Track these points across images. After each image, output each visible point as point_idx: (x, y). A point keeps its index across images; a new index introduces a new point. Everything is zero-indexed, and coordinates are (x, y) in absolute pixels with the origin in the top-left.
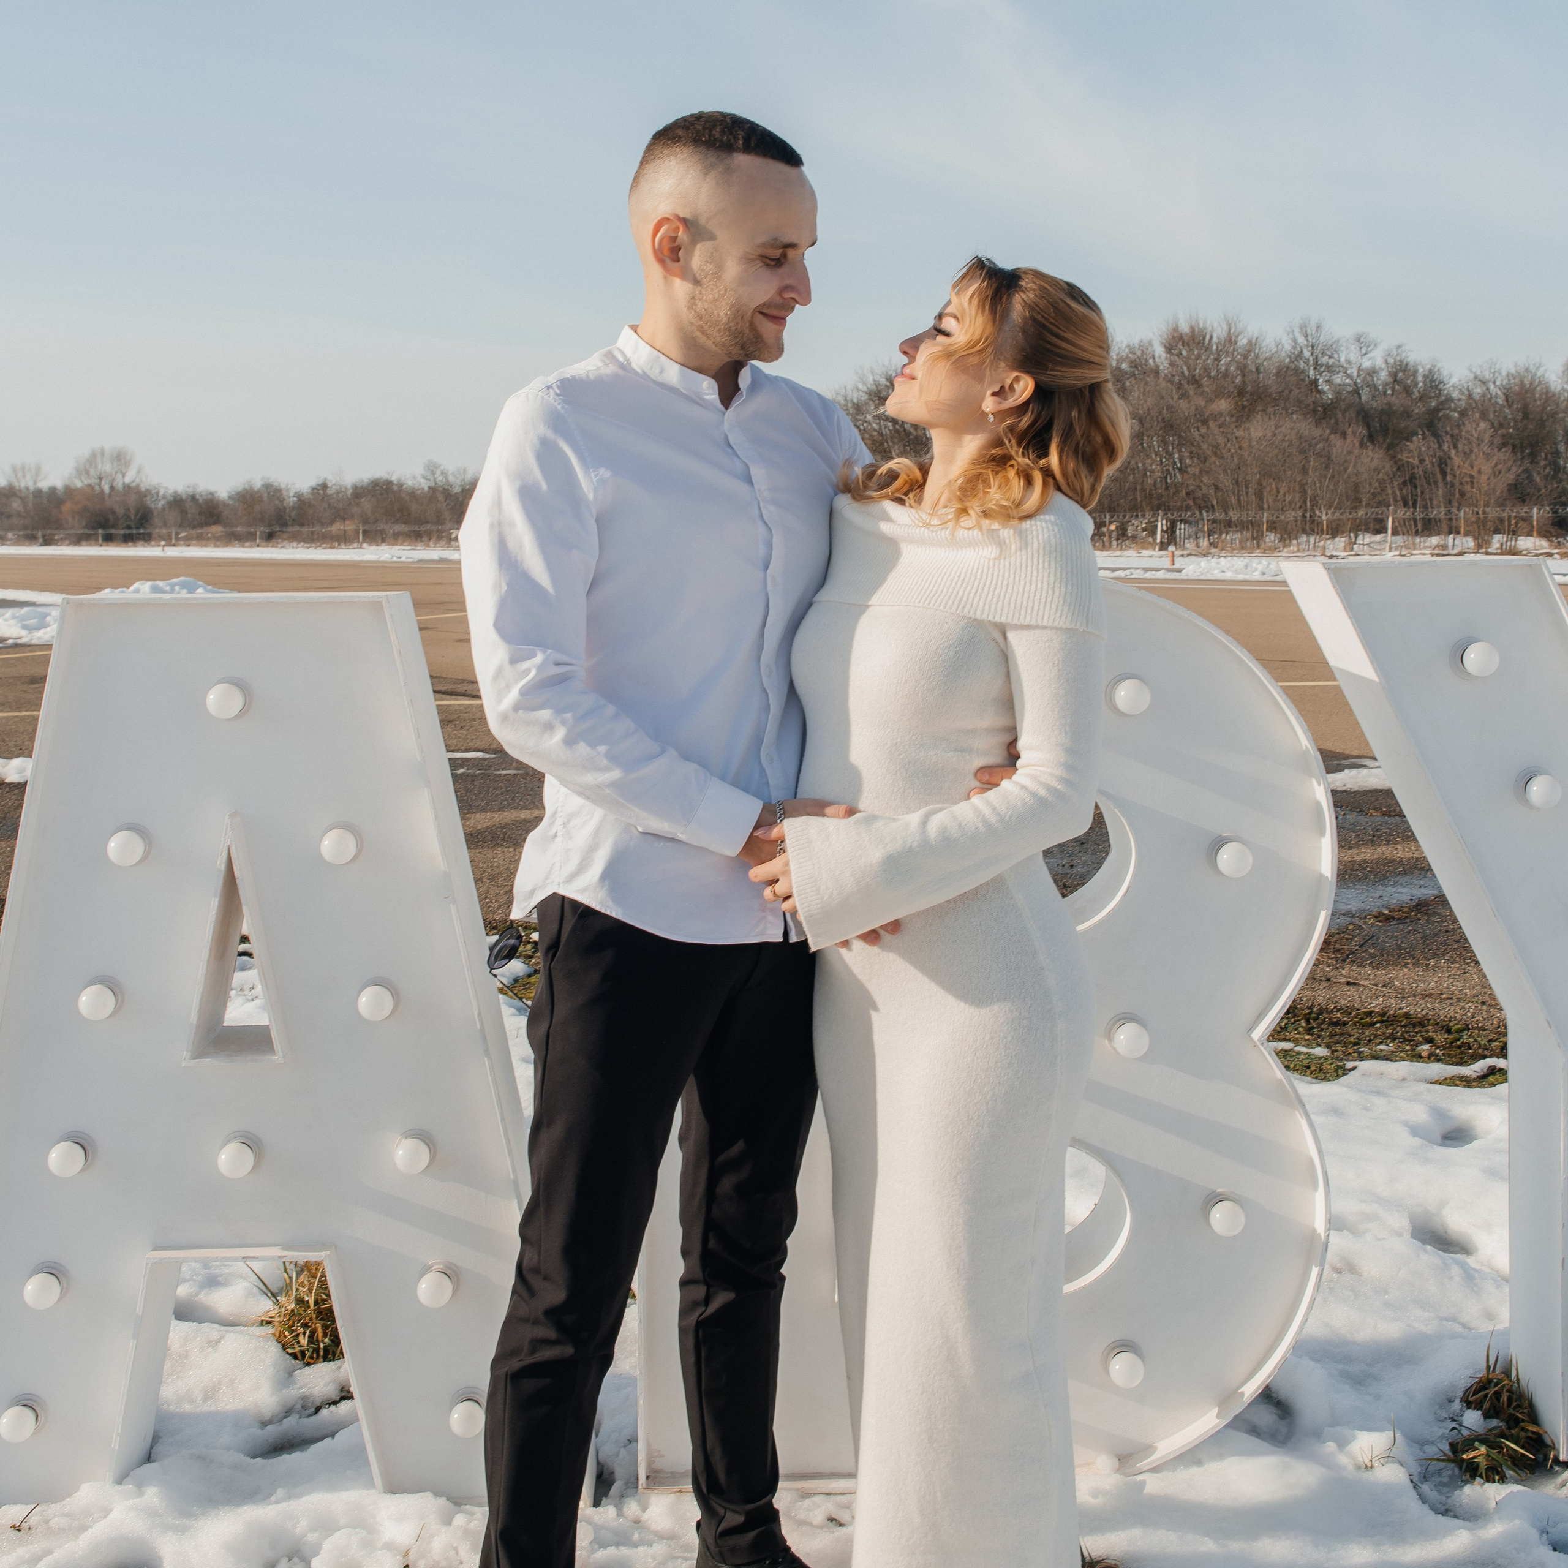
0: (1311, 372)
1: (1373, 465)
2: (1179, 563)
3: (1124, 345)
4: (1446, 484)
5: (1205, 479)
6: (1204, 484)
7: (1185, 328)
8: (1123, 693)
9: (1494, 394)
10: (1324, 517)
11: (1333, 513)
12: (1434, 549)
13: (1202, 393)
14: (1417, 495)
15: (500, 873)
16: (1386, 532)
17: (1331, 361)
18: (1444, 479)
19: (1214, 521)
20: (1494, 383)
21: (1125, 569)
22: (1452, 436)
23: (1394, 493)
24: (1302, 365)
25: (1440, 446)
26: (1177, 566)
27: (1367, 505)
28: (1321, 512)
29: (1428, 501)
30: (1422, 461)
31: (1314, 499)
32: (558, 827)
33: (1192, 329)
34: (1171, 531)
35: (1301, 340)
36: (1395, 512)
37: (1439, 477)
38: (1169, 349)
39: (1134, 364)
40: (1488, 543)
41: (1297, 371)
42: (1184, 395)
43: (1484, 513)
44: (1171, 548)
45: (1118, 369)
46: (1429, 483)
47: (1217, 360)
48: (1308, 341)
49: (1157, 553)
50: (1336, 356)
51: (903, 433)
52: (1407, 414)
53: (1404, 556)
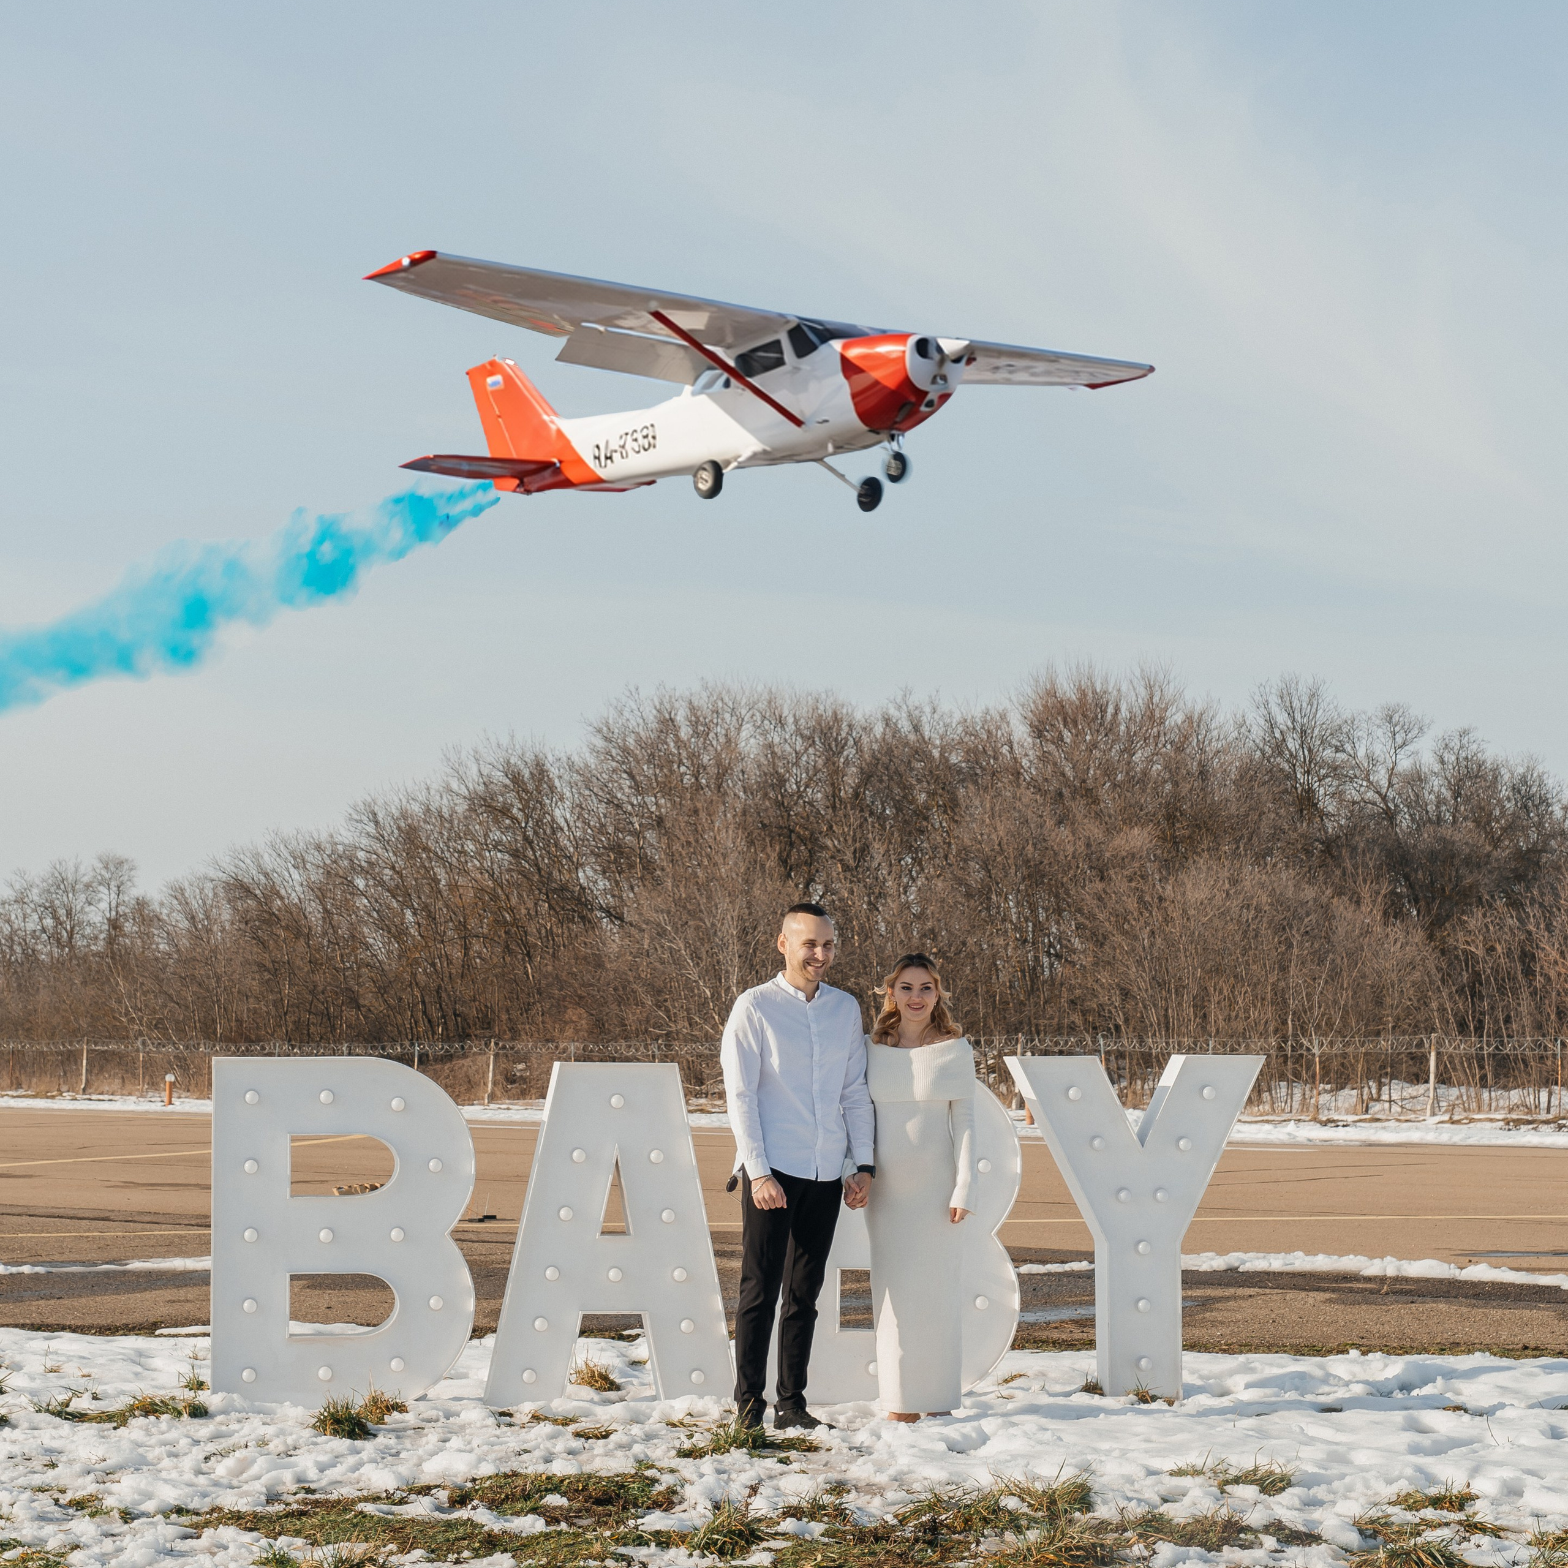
0: (1302, 778)
1: (1405, 957)
3: (957, 717)
4: (1533, 993)
5: (1104, 977)
6: (1102, 986)
7: (1068, 691)
10: (1316, 1051)
11: (1333, 1043)
12: (1513, 1112)
13: (1098, 815)
14: (1483, 1014)
16: (1427, 1081)
17: (1339, 757)
18: (1530, 983)
19: (1117, 1055)
22: (1542, 906)
23: (1442, 1008)
24: (1284, 764)
25: (1522, 924)
27: (1395, 1030)
28: (1312, 1041)
29: (1502, 1023)
30: (1490, 950)
31: (1299, 1016)
33: (1083, 694)
35: (1282, 718)
36: (1440, 1043)
37: (1521, 979)
38: (1038, 732)
39: (974, 754)
41: (1275, 776)
42: (1065, 818)
45: (944, 763)
46: (1503, 991)
47: (1128, 751)
48: (1294, 721)
49: (1014, 1112)
50: (1348, 747)
51: (536, 878)
52: (1478, 860)
53: (1458, 1122)
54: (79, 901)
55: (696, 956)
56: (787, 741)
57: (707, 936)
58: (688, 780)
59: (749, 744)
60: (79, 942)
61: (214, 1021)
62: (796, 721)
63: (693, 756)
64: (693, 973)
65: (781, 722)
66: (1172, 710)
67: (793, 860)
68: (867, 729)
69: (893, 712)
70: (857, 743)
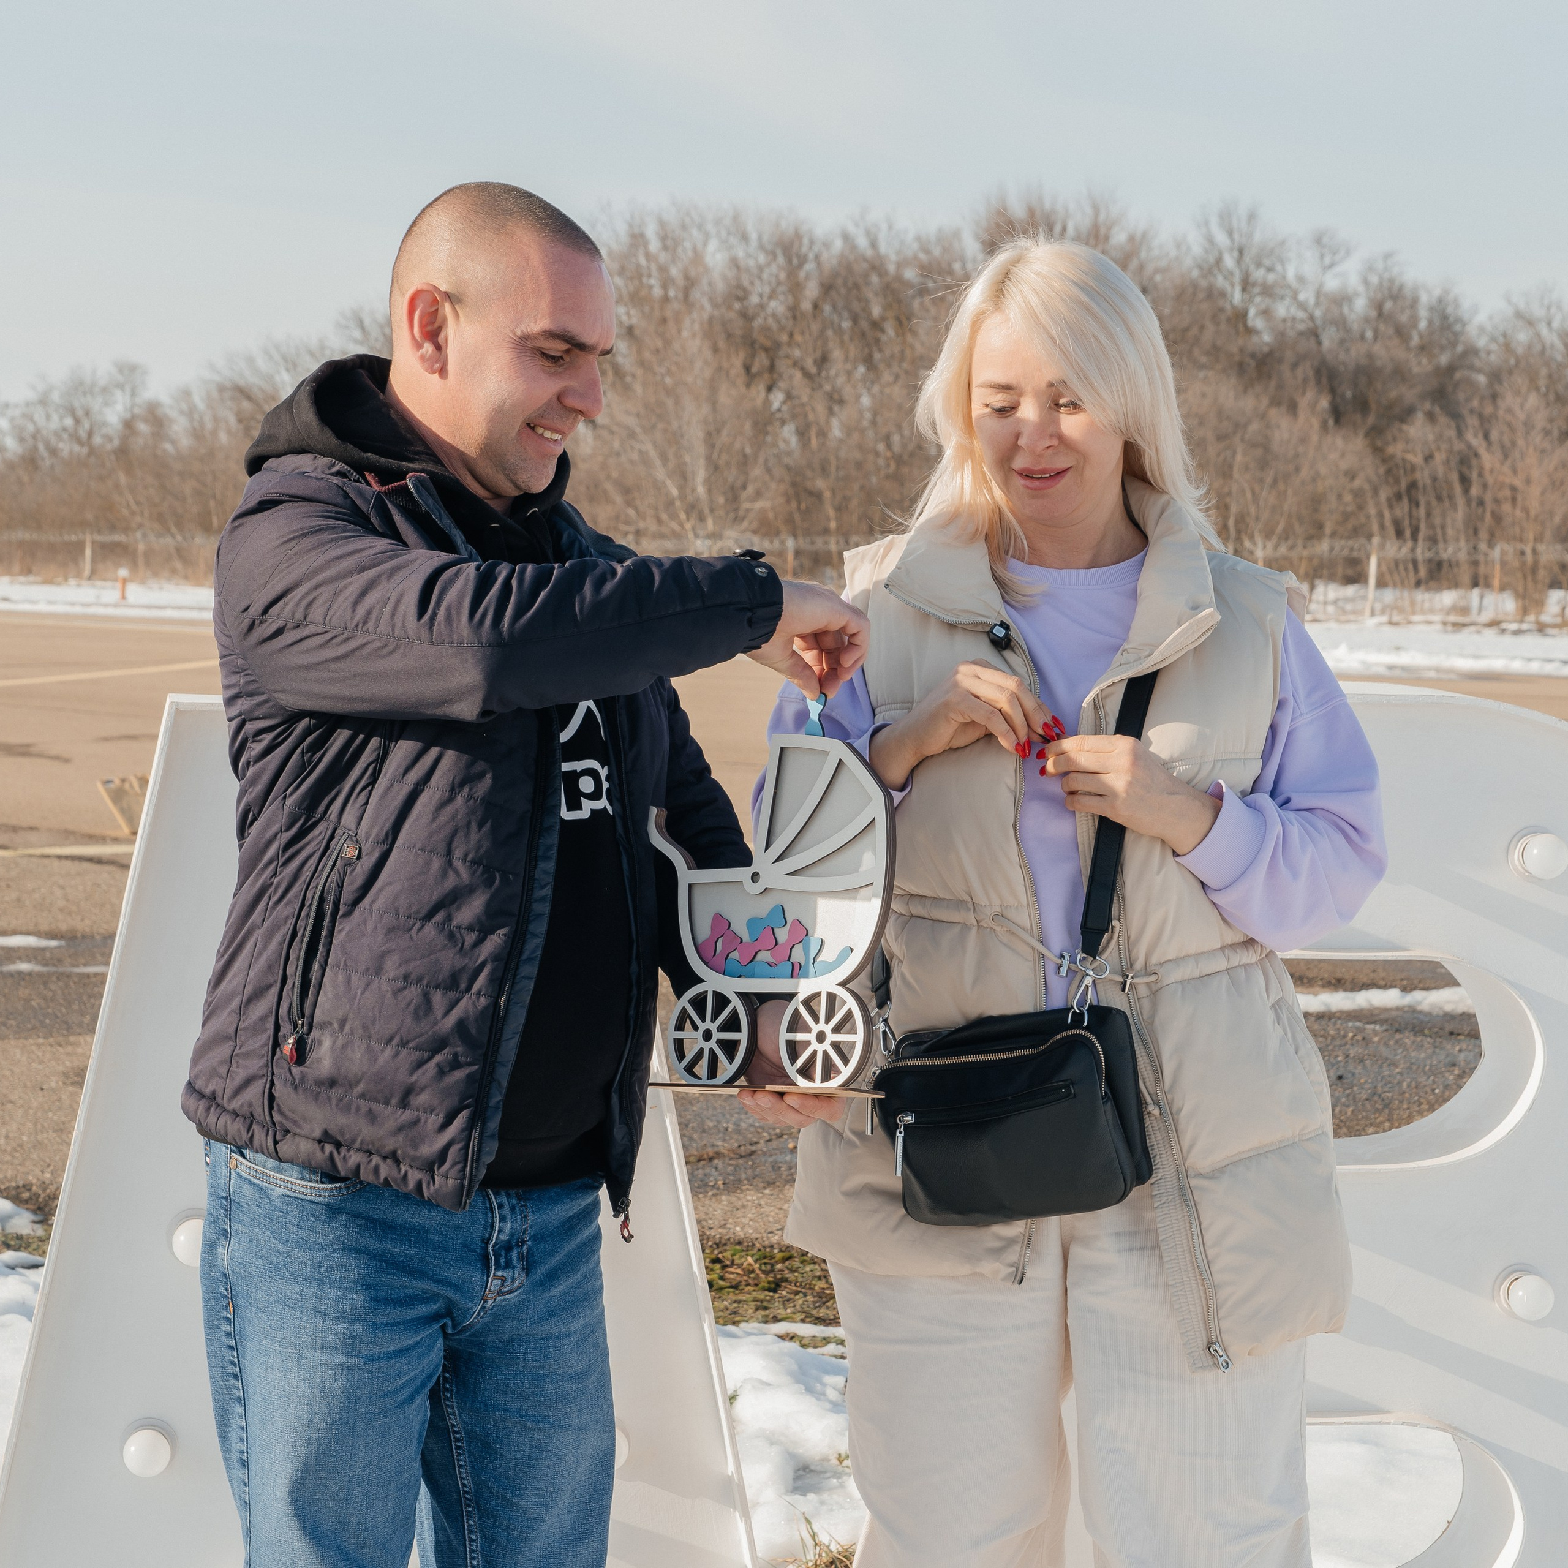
0: (1237, 297)
1: (1344, 465)
3: (910, 236)
4: (1469, 502)
7: (1018, 211)
9: (1548, 344)
11: (1276, 547)
12: (1448, 613)
14: (1418, 520)
16: (1365, 582)
17: (1271, 277)
18: (1466, 491)
20: (1549, 324)
22: (1481, 416)
23: (1380, 515)
24: (1220, 282)
25: (1460, 433)
27: (1334, 534)
28: (1255, 544)
29: (1439, 531)
30: (1428, 458)
31: (1241, 519)
33: (1031, 212)
35: (1221, 239)
36: (1382, 547)
37: (1458, 489)
39: (927, 270)
40: (1540, 604)
41: (1213, 294)
43: (1534, 551)
45: (899, 278)
46: (1439, 498)
48: (1232, 240)
50: (1279, 268)
52: (1400, 373)
53: (1396, 624)
54: (96, 404)
55: (664, 458)
56: (751, 256)
57: (675, 439)
58: (657, 292)
59: (716, 258)
60: (97, 440)
61: (209, 513)
62: (760, 238)
63: (663, 269)
64: (660, 473)
65: (745, 238)
66: (1115, 230)
67: (754, 370)
68: (827, 245)
69: (851, 229)
70: (817, 258)
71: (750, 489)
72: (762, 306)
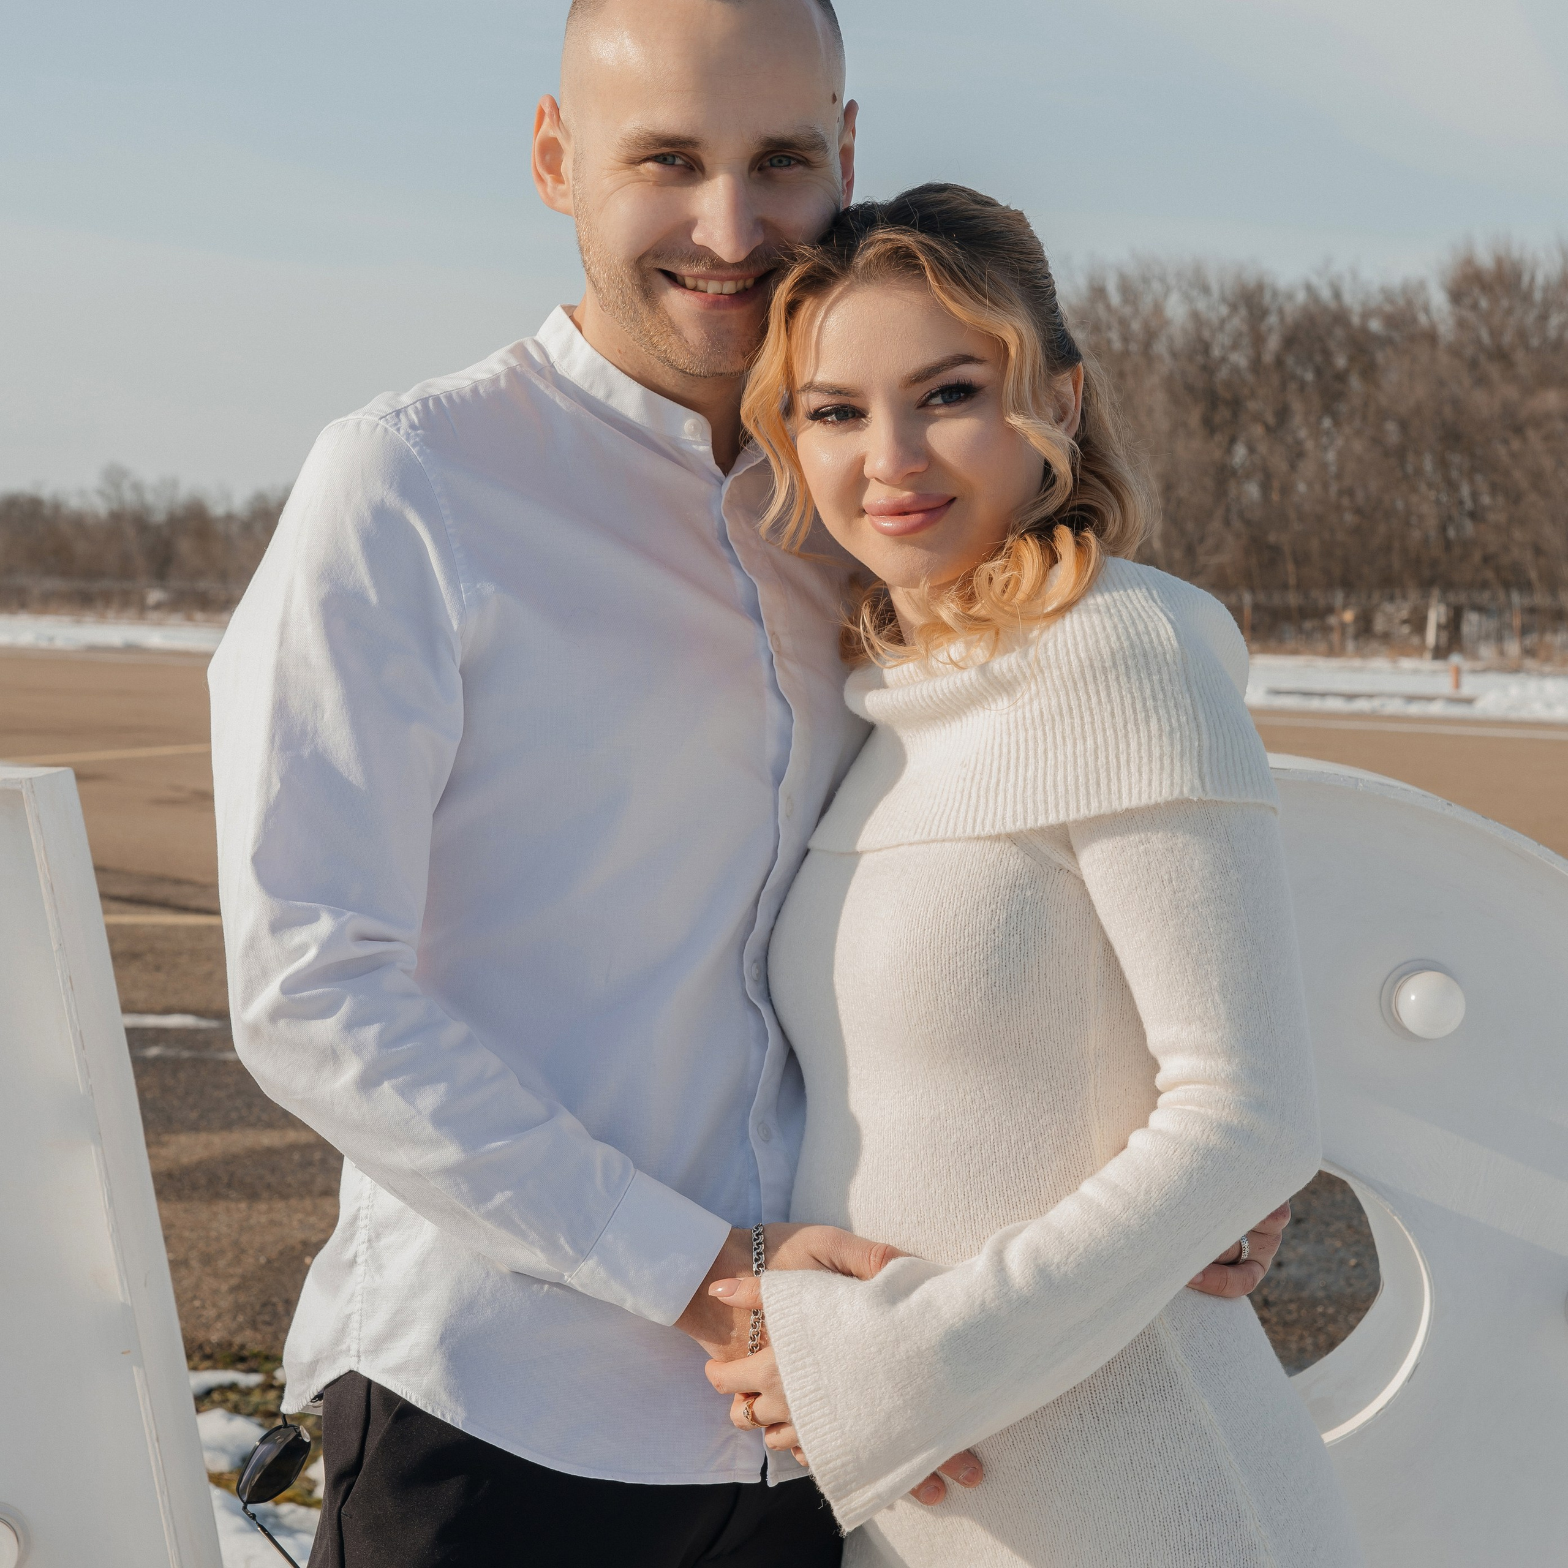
2: (1470, 685)
5: (1518, 534)
6: (1516, 543)
7: (1485, 259)
8: (1413, 998)
13: (1514, 378)
15: (222, 1252)
19: (1532, 610)
21: (1370, 696)
26: (1466, 690)
32: (359, 1246)
33: (1499, 262)
34: (1453, 627)
38: (1456, 296)
39: (1393, 321)
42: (1482, 381)
44: (1455, 659)
45: (1364, 330)
47: (1544, 318)
49: (1427, 664)
56: (1213, 309)
58: (1117, 345)
59: (1176, 310)
62: (1222, 290)
63: (1123, 323)
65: (1206, 290)
67: (1215, 422)
68: (1290, 296)
69: (1315, 281)
70: (1281, 312)
71: (1210, 542)
72: (1224, 359)
